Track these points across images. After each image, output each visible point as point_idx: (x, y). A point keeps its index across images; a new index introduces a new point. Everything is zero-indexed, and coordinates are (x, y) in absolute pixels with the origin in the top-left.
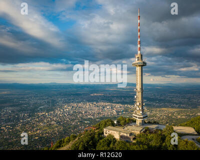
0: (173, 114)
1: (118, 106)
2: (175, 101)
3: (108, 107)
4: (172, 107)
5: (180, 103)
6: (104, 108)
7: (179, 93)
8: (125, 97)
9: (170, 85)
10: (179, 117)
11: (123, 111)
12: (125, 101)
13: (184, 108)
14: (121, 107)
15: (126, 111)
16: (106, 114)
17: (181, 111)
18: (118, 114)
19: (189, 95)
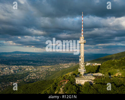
0: (48, 69)
1: (14, 67)
2: (48, 62)
3: (6, 69)
4: (48, 65)
5: (51, 63)
6: (3, 69)
7: (50, 57)
8: (19, 61)
9: (44, 53)
10: (52, 70)
11: (18, 70)
12: (19, 63)
13: (53, 65)
14: (16, 68)
15: (21, 70)
16: (5, 73)
17: (52, 67)
18: (15, 72)
19: (55, 58)
